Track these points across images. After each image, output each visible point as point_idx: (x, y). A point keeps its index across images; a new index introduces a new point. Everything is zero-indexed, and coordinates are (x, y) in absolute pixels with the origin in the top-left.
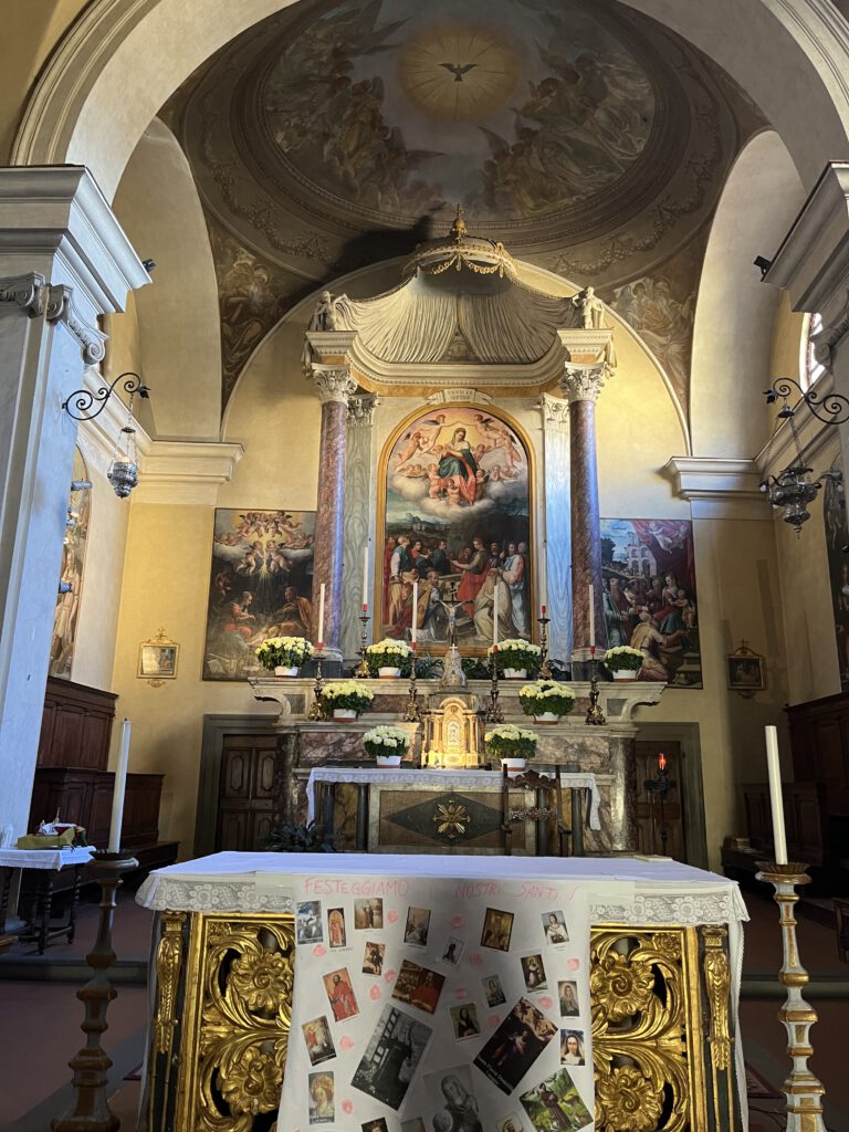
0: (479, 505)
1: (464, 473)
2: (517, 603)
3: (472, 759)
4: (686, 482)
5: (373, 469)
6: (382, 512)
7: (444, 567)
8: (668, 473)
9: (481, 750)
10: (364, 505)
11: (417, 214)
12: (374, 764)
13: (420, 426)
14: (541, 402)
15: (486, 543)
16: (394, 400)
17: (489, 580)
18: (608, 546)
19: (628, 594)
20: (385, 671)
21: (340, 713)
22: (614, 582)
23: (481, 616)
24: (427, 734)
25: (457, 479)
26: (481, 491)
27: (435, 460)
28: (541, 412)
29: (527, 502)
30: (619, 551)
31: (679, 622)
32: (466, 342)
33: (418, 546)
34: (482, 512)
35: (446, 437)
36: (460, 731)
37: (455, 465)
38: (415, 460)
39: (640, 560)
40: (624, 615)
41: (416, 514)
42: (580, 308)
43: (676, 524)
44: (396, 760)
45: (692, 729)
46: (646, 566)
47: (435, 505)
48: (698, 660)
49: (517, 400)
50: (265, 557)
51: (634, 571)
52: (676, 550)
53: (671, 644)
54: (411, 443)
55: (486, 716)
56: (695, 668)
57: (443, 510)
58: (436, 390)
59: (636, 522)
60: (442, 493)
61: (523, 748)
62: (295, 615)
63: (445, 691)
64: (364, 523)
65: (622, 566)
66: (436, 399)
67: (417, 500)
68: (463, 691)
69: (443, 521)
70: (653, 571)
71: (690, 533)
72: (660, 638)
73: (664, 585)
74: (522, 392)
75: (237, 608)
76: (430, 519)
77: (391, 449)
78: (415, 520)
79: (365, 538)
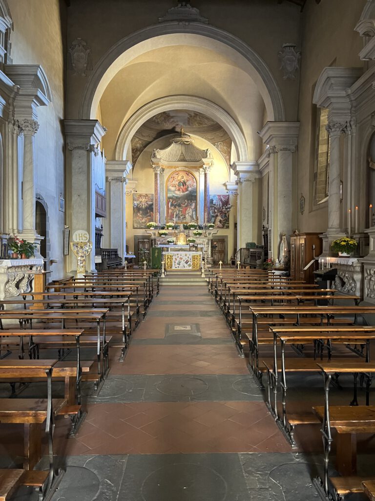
0: (186, 193)
1: (183, 186)
2: (194, 213)
3: (185, 243)
4: (228, 187)
5: (165, 185)
6: (167, 194)
7: (179, 206)
8: (225, 185)
9: (187, 241)
10: (163, 193)
11: (173, 126)
12: (168, 244)
13: (174, 175)
14: (199, 170)
15: (188, 200)
16: (169, 169)
17: (189, 209)
18: (212, 201)
19: (216, 211)
20: (170, 228)
21: (162, 236)
22: (213, 208)
23: (187, 216)
24: (177, 239)
25: (182, 187)
26: (187, 190)
27: (177, 183)
28: (199, 172)
29: (196, 192)
30: (214, 202)
31: (225, 216)
32: (183, 155)
33: (174, 201)
34: (187, 194)
35: (179, 178)
36: (183, 239)
37: (182, 184)
38: (173, 183)
39: (218, 203)
40: (215, 215)
41: (174, 194)
42: (207, 153)
43: (226, 196)
44: (172, 243)
45: (227, 237)
46: (220, 205)
47: (177, 192)
48: (229, 223)
49: (194, 170)
50: (143, 204)
51: (217, 206)
52: (226, 201)
53: (224, 220)
54: (172, 179)
55: (187, 236)
56: (228, 225)
57: (179, 194)
58: (178, 167)
59: (218, 196)
60: (179, 190)
61: (193, 241)
62: (150, 216)
63: (180, 232)
64: (163, 197)
65: (215, 205)
66: (177, 169)
67: (174, 192)
68: (184, 232)
69: (179, 196)
70: (221, 206)
71: (229, 198)
72: (222, 219)
73: (223, 209)
74: (195, 168)
75: (139, 214)
76: (177, 196)
77: (168, 180)
78: (174, 196)
79: (163, 200)
